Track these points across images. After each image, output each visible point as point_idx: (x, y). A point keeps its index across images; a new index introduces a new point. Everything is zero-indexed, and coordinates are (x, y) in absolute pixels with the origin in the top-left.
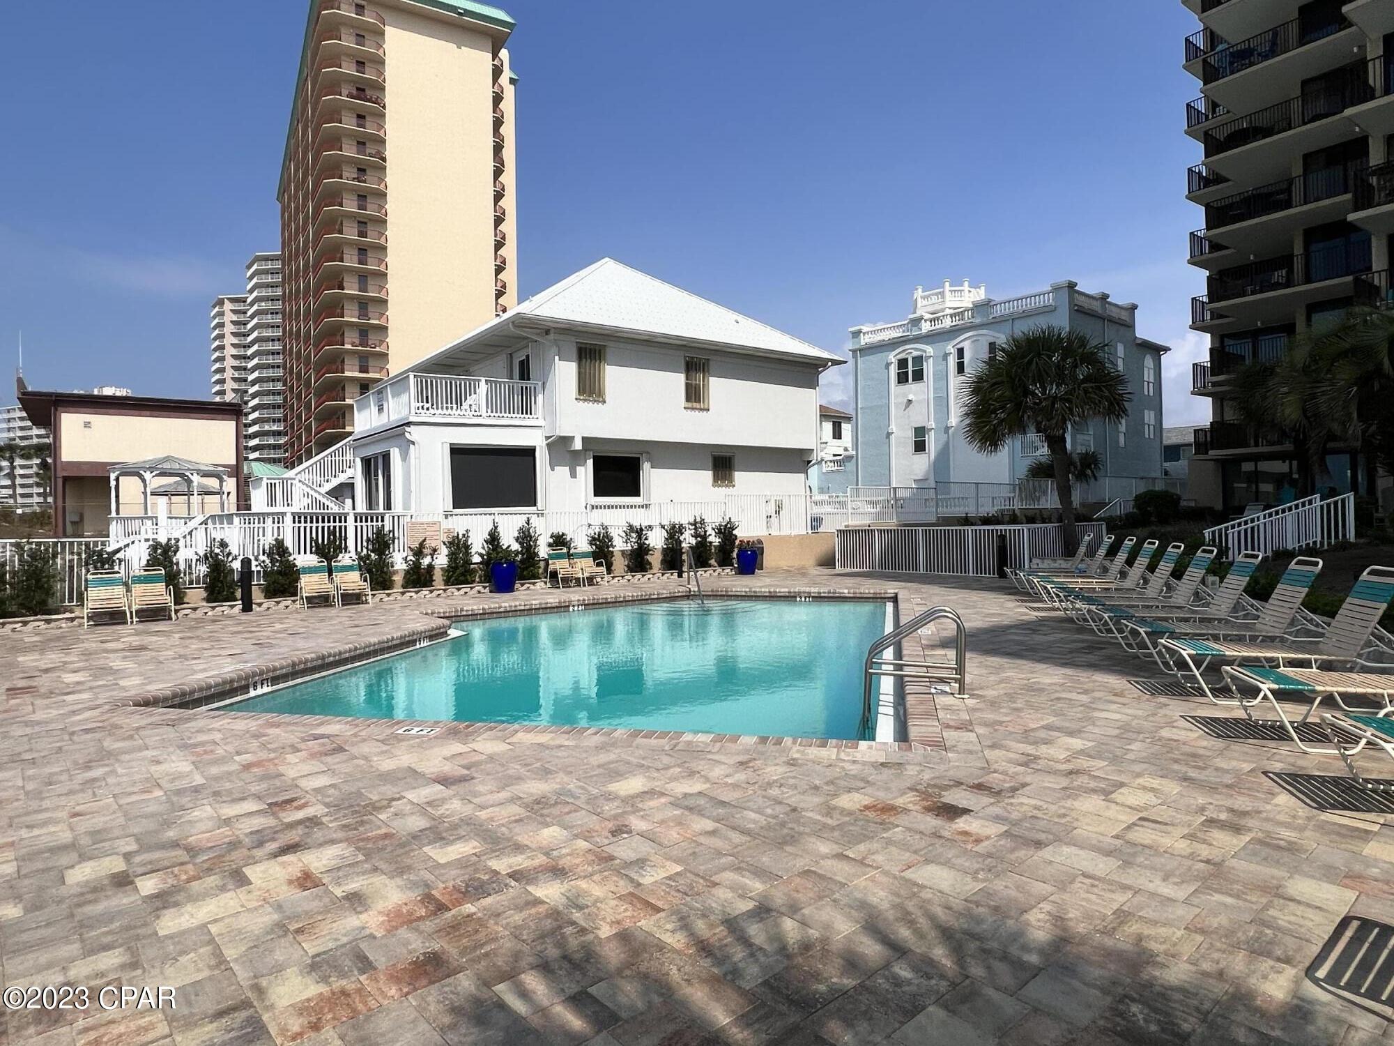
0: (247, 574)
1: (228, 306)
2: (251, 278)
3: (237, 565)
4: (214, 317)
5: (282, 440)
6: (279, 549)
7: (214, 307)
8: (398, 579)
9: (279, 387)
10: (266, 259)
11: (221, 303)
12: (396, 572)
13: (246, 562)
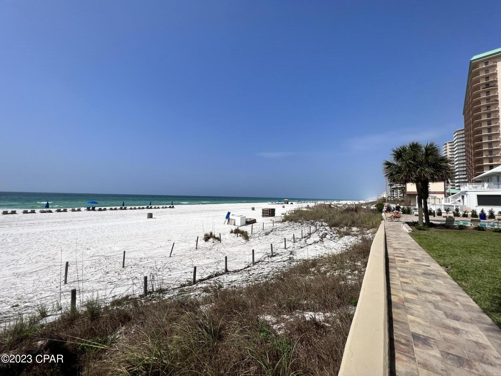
0: (434, 212)
1: (448, 145)
2: (455, 137)
3: (433, 211)
4: (444, 148)
5: (467, 180)
6: (439, 210)
7: (444, 145)
8: (461, 216)
9: (465, 165)
10: (460, 131)
11: (446, 144)
12: (461, 215)
13: (434, 211)
